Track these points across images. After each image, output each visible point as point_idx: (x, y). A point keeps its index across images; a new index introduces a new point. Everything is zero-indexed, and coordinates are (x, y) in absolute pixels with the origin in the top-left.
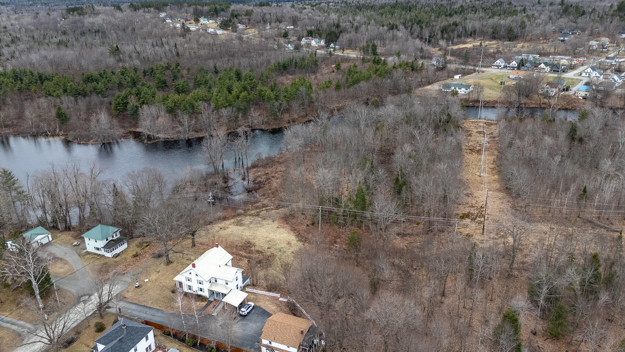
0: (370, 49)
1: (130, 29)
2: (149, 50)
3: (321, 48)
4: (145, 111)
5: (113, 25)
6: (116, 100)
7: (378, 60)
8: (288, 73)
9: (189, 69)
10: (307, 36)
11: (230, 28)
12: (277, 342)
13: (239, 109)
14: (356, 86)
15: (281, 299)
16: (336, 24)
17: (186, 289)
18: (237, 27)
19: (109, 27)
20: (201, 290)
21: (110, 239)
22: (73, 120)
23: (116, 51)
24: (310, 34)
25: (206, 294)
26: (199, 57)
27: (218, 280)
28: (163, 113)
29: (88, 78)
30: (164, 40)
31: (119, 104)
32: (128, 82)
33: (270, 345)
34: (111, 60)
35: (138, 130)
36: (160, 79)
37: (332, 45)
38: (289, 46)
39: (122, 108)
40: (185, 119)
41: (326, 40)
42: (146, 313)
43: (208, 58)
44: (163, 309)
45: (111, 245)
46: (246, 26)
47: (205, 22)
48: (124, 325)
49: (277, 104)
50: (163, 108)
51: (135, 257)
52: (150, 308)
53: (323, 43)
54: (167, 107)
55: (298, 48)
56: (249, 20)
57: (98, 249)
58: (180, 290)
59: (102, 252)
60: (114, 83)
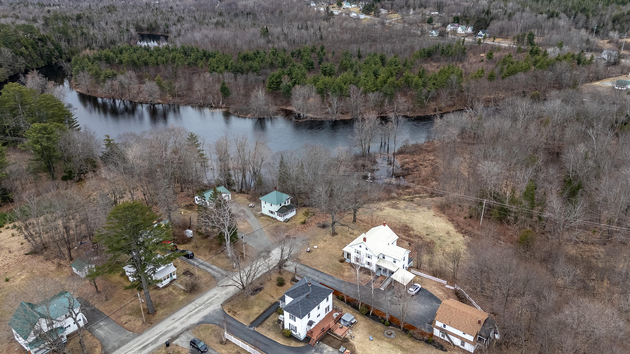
0: (526, 38)
1: (278, 12)
2: (295, 33)
3: (468, 35)
4: (298, 91)
5: (263, 8)
6: (271, 79)
7: (536, 51)
8: (432, 60)
9: (333, 53)
10: (452, 23)
11: (373, 13)
12: (453, 327)
13: (386, 94)
14: (512, 77)
15: (447, 286)
16: (486, 10)
17: (353, 261)
18: (379, 12)
19: (260, 9)
20: (369, 263)
21: (283, 204)
22: (234, 94)
23: (265, 33)
24: (457, 20)
25: (373, 268)
26: (342, 41)
27: (386, 257)
28: (314, 94)
29: (245, 57)
30: (309, 23)
31: (273, 82)
32: (279, 62)
33: (444, 328)
34: (262, 41)
35: (289, 108)
36: (308, 61)
37: (481, 33)
38: (434, 32)
39: (276, 86)
40: (334, 101)
41: (474, 28)
42: (318, 276)
43: (350, 42)
44: (333, 275)
45: (283, 211)
46: (389, 11)
47: (348, 6)
48: (310, 284)
49: (425, 91)
50: (314, 88)
51: (303, 224)
52: (322, 273)
53: (470, 30)
54: (318, 89)
55: (443, 34)
56: (392, 5)
57: (272, 212)
58: (348, 261)
59: (275, 216)
60: (267, 62)
